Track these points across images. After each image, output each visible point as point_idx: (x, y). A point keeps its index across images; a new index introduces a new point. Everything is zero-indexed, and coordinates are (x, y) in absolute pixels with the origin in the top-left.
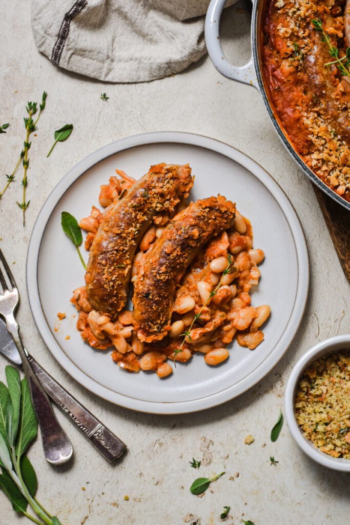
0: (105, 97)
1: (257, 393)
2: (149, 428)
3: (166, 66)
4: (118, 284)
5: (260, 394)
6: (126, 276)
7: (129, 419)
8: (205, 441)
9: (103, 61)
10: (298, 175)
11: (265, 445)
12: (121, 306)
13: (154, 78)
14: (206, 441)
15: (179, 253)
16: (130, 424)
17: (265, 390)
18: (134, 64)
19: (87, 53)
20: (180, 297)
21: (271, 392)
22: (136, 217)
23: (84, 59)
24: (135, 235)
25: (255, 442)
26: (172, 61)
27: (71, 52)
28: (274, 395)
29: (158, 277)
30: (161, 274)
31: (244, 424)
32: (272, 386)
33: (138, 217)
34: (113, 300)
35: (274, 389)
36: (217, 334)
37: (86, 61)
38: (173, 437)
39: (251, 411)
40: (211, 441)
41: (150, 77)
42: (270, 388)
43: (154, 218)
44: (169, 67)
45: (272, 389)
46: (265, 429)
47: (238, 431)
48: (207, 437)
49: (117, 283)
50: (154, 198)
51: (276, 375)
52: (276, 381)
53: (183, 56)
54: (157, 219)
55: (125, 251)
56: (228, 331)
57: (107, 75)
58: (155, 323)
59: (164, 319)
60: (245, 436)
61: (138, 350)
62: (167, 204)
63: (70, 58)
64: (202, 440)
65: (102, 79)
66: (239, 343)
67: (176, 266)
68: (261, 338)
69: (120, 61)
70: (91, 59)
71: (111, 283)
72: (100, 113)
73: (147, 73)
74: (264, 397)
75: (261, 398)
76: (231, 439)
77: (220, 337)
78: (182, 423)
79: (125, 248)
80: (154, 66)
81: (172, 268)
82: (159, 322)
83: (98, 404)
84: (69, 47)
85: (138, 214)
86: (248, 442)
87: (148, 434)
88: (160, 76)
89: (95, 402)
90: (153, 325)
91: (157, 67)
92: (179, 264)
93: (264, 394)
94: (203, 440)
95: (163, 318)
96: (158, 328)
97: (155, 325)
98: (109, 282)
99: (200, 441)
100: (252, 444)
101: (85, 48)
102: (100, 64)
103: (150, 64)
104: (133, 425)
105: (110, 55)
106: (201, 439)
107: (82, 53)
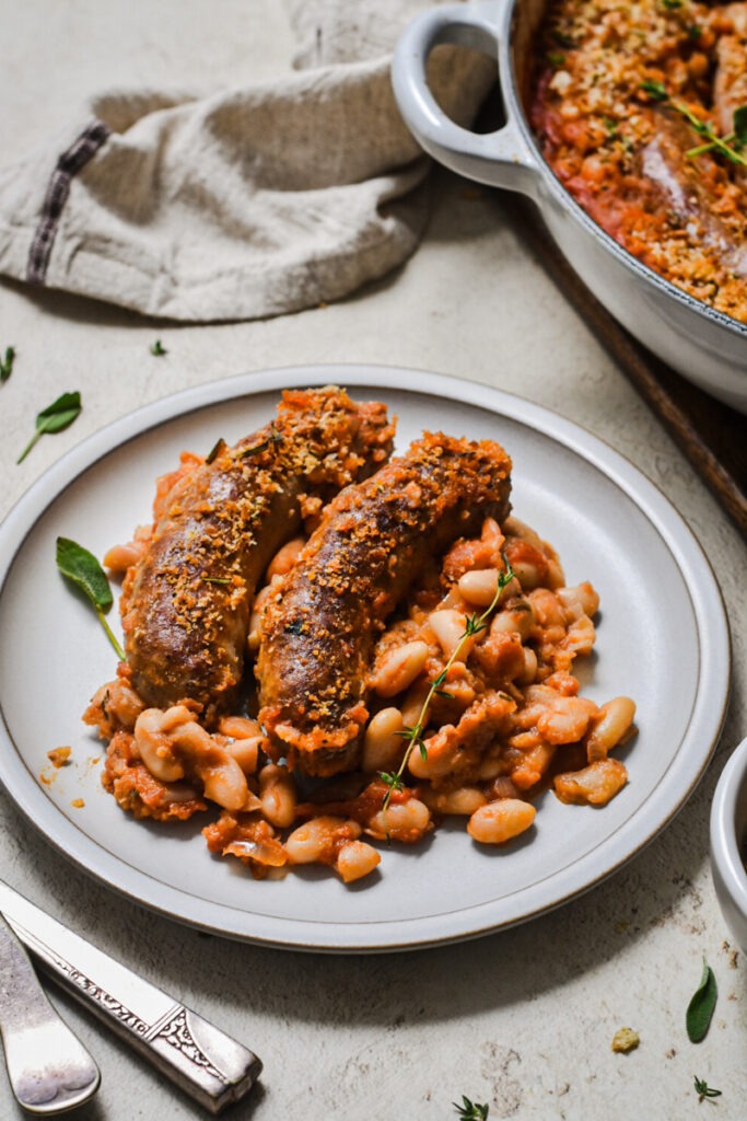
0: (159, 351)
1: (630, 928)
2: (326, 1029)
3: (305, 271)
4: (214, 620)
5: (637, 929)
6: (234, 608)
7: (264, 1009)
8: (494, 1053)
9: (152, 275)
10: (657, 467)
11: (673, 1052)
12: (225, 679)
13: (277, 310)
14: (497, 1053)
15: (374, 533)
16: (269, 1022)
17: (650, 918)
18: (229, 283)
19: (112, 248)
20: (386, 651)
21: (668, 924)
22: (252, 479)
23: (107, 263)
24: (252, 520)
25: (641, 1046)
26: (319, 256)
27: (75, 242)
28: (678, 929)
29: (322, 582)
30: (329, 575)
31: (604, 1003)
32: (670, 909)
33: (259, 480)
34: (203, 657)
35: (677, 915)
36: (496, 752)
37: (109, 266)
38: (397, 1048)
39: (620, 971)
40: (512, 1051)
41: (268, 306)
42: (664, 912)
43: (301, 497)
44: (312, 278)
45: (671, 915)
46: (668, 1012)
47: (588, 1023)
48: (499, 1043)
49: (211, 616)
50: (298, 445)
51: (676, 881)
52: (679, 896)
53: (343, 239)
54: (307, 502)
55: (227, 553)
56: (527, 750)
57: (163, 301)
58: (322, 693)
59: (347, 686)
60: (609, 1033)
61: (277, 808)
62: (330, 461)
63: (73, 256)
64: (485, 1051)
65: (151, 309)
66: (559, 795)
67: (368, 564)
68: (618, 775)
69: (193, 284)
70: (122, 261)
71: (196, 614)
72: (148, 380)
73: (259, 297)
74: (651, 935)
75: (642, 938)
76: (571, 1044)
77: (506, 766)
78: (422, 1011)
79: (228, 545)
80: (276, 277)
81: (357, 565)
82: (333, 690)
83: (171, 978)
84: (71, 230)
85: (256, 474)
86: (624, 1043)
87: (323, 1044)
88: (292, 302)
89: (162, 976)
90: (315, 698)
91: (284, 277)
92: (376, 558)
93: (649, 929)
94: (489, 1051)
95: (343, 683)
96: (331, 708)
97: (323, 699)
98: (190, 610)
99: (481, 1053)
100: (634, 1053)
101: (108, 235)
102: (144, 279)
103: (268, 273)
104: (276, 1027)
105: (168, 266)
106: (483, 1048)
107: (102, 246)
